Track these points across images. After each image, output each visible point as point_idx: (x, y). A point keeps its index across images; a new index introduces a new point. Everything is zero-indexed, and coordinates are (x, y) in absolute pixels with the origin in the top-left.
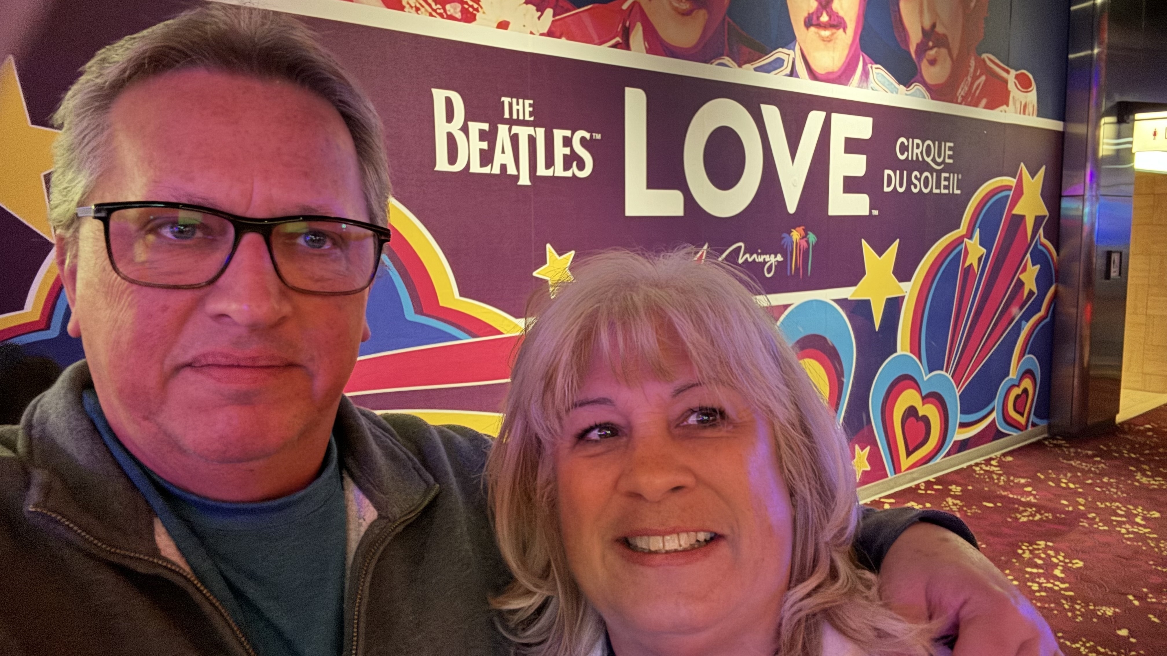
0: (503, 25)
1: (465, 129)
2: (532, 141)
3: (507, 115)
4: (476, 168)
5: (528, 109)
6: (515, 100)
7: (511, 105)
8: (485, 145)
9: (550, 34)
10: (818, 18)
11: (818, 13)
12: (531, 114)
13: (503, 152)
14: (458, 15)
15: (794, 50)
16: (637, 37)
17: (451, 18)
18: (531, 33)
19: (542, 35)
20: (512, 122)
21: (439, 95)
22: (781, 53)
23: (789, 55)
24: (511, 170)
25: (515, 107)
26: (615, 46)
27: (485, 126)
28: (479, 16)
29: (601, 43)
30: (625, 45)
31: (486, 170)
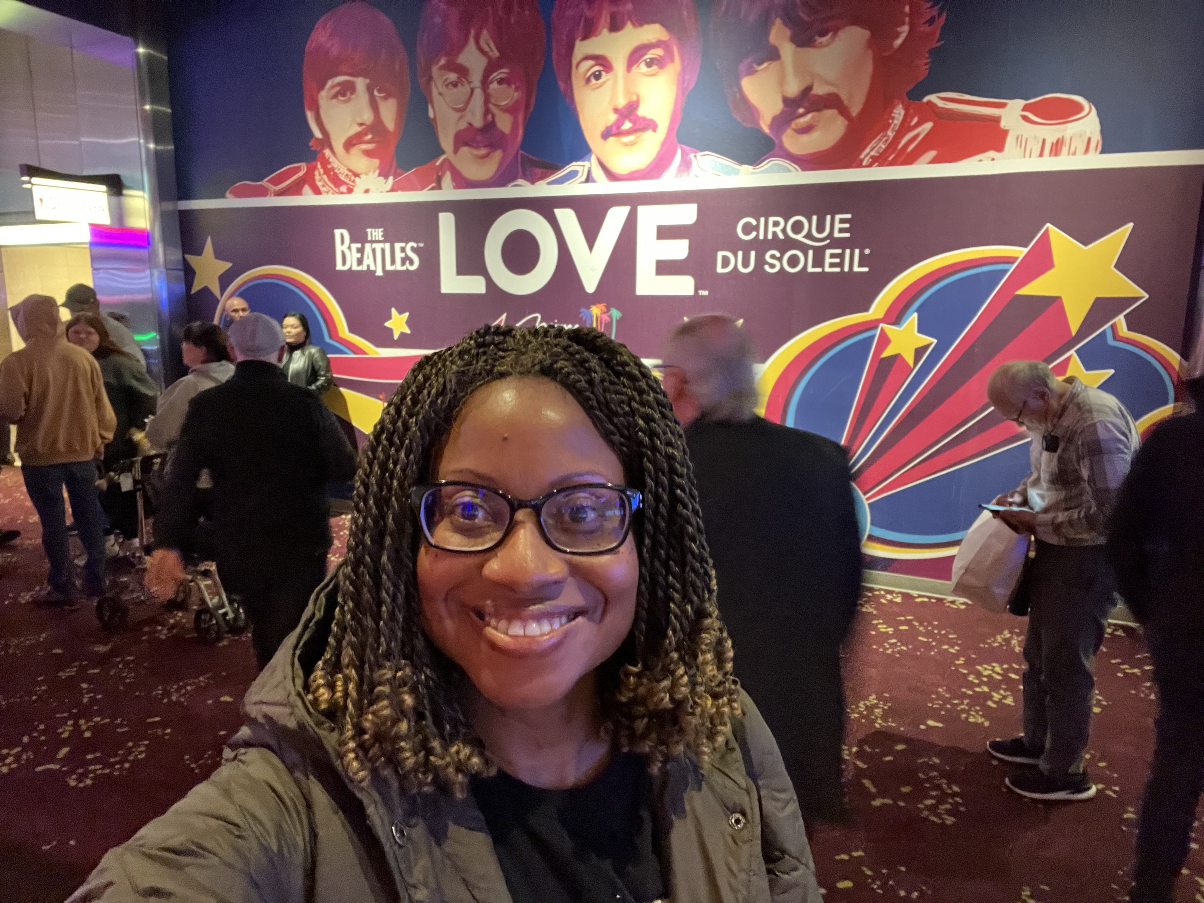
0: (367, 191)
1: (349, 248)
2: (383, 251)
3: (369, 238)
4: (355, 268)
5: (381, 234)
6: (373, 230)
7: (371, 233)
8: (359, 255)
9: (392, 190)
10: (619, 127)
11: (619, 123)
12: (383, 236)
13: (368, 258)
14: (345, 191)
15: (589, 160)
16: (447, 180)
17: (342, 193)
18: (382, 192)
19: (388, 192)
20: (372, 242)
21: (338, 232)
22: (574, 166)
23: (584, 166)
24: (372, 268)
25: (374, 234)
26: (432, 189)
27: (359, 245)
28: (355, 189)
29: (423, 188)
30: (439, 187)
31: (360, 268)
